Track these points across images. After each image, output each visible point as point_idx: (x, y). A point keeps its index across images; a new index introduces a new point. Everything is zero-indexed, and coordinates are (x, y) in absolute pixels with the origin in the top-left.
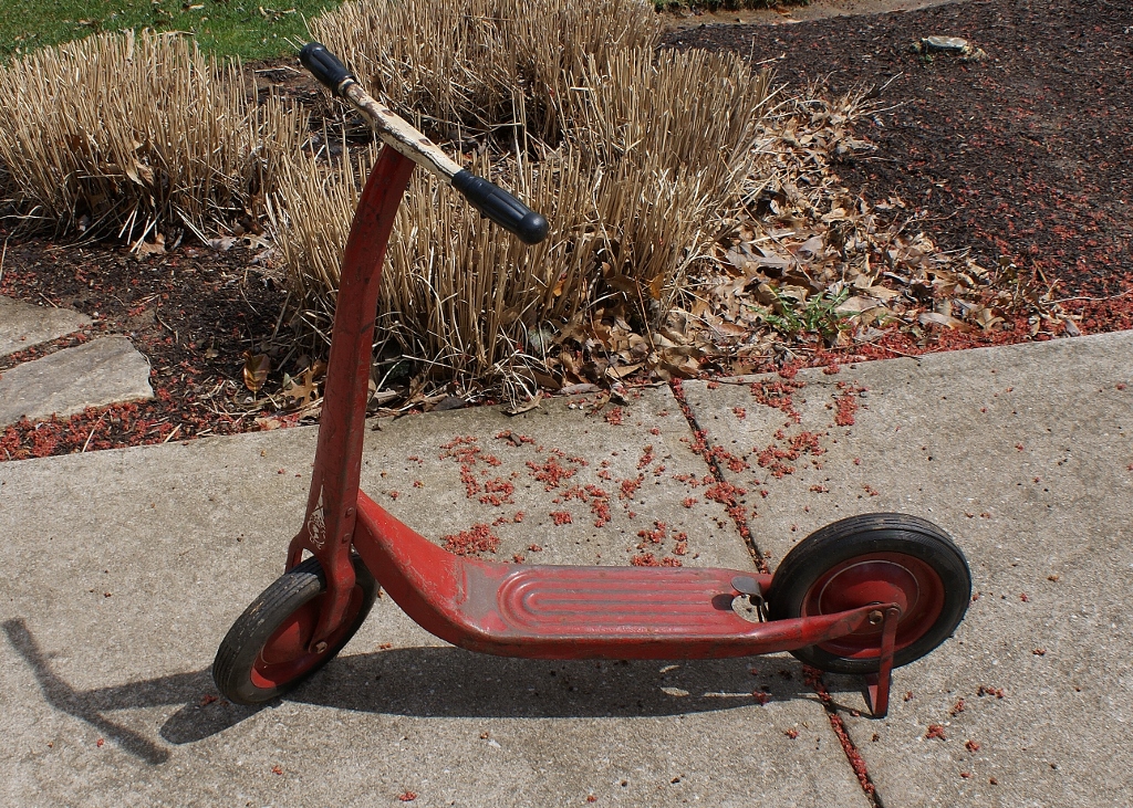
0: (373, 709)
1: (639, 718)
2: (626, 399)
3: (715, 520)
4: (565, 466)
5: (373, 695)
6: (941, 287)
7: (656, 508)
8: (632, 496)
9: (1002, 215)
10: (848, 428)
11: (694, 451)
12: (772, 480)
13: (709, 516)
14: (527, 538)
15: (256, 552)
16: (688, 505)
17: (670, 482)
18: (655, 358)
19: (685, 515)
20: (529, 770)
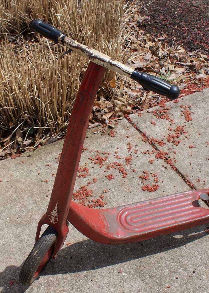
0: (75, 271)
1: (171, 250)
2: (113, 126)
3: (163, 166)
4: (102, 157)
5: (72, 265)
6: (197, 64)
7: (141, 166)
8: (131, 163)
9: (200, 35)
10: (190, 122)
11: (144, 141)
12: (175, 147)
13: (160, 165)
14: (101, 188)
15: (4, 216)
16: (151, 162)
17: (142, 155)
18: (117, 109)
19: (152, 167)
20: (141, 281)
